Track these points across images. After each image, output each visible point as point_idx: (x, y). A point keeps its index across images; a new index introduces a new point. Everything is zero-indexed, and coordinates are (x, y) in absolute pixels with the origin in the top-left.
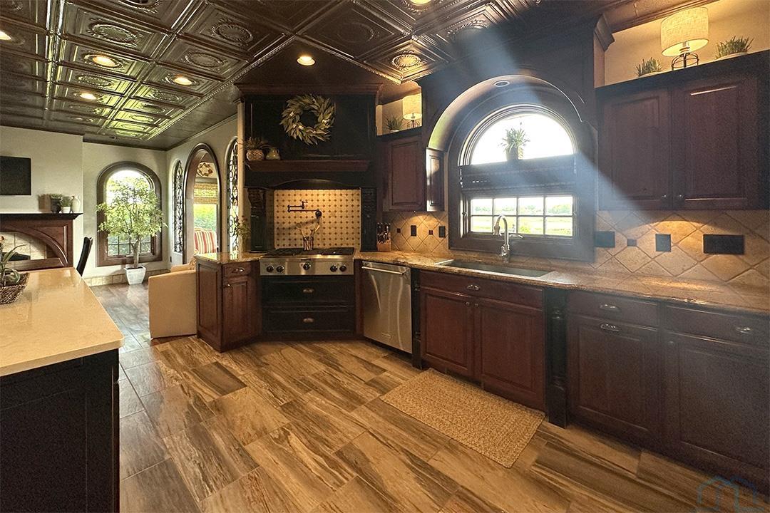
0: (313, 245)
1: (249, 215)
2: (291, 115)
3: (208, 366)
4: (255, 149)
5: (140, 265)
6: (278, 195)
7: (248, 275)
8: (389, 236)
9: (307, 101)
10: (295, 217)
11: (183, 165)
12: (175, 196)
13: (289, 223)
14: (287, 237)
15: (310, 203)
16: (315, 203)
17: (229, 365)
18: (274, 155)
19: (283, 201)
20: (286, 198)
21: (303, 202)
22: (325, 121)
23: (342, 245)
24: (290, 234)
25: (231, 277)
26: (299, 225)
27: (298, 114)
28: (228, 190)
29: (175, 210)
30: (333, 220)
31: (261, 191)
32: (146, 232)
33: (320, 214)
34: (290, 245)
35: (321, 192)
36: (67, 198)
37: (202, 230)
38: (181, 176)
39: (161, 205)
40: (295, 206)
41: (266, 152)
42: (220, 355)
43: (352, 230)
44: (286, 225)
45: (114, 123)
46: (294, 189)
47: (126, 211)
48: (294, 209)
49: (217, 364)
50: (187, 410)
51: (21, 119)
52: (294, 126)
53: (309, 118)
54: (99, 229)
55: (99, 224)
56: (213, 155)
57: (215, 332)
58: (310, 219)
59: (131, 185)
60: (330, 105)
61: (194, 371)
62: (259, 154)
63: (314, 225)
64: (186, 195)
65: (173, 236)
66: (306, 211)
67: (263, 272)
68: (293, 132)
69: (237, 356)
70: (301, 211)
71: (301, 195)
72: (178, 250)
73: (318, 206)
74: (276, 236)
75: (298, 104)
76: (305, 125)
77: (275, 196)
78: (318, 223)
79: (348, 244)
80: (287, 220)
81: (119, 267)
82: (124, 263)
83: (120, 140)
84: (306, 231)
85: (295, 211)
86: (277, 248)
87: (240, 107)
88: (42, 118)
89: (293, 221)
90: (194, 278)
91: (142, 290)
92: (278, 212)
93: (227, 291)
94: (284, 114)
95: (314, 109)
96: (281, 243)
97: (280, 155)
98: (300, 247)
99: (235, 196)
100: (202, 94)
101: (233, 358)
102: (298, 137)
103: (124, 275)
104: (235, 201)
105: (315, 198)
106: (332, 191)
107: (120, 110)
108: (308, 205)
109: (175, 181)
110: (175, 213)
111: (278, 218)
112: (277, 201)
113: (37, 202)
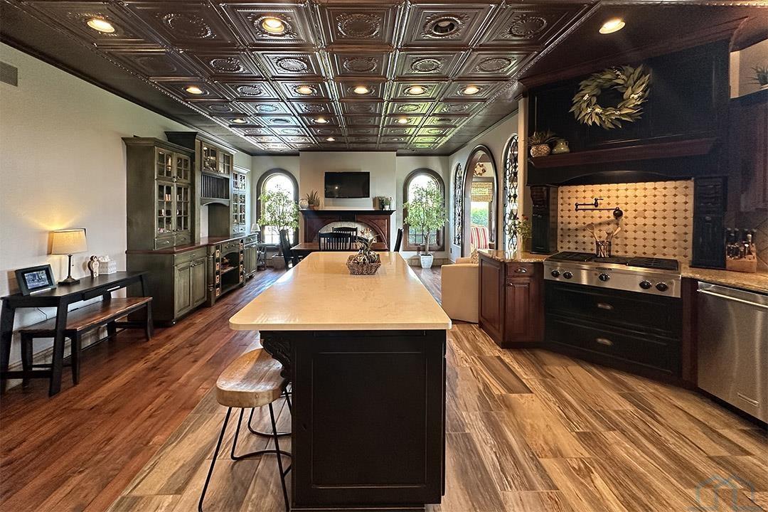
0: (610, 251)
1: (530, 214)
2: (585, 98)
3: (491, 357)
4: (541, 144)
5: (429, 253)
6: (562, 192)
7: (530, 277)
8: (753, 249)
9: (609, 76)
10: (584, 217)
11: (463, 167)
12: (455, 195)
13: (577, 223)
14: (573, 239)
15: (606, 200)
16: (613, 201)
17: (511, 363)
18: (562, 148)
19: (569, 198)
20: (573, 194)
21: (596, 200)
22: (636, 96)
23: (655, 254)
24: (576, 236)
25: (513, 276)
26: (591, 226)
27: (594, 95)
28: (505, 188)
29: (455, 207)
30: (640, 221)
31: (544, 188)
32: (435, 226)
33: (621, 214)
34: (576, 249)
35: (622, 186)
36: (387, 199)
37: (476, 226)
38: (460, 177)
39: (445, 204)
40: (584, 204)
41: (552, 145)
42: (501, 350)
43: (673, 236)
44: (573, 226)
45: (416, 138)
46: (584, 184)
47: (421, 209)
48: (583, 207)
49: (499, 358)
50: (478, 394)
51: (364, 146)
52: (589, 110)
53: (610, 97)
54: (404, 222)
55: (404, 219)
56: (490, 155)
57: (497, 327)
58: (605, 219)
59: (425, 187)
60: (643, 74)
61: (479, 357)
62: (545, 149)
63: (611, 227)
64: (464, 195)
65: (454, 231)
66: (600, 210)
67: (547, 276)
68: (587, 117)
69: (519, 357)
70: (593, 210)
71: (592, 191)
72: (457, 243)
73: (617, 204)
74: (559, 237)
75: (595, 83)
76: (604, 106)
77: (560, 193)
78: (617, 224)
79: (664, 255)
80: (573, 220)
81: (415, 253)
82: (419, 250)
83: (418, 152)
84: (601, 234)
85: (584, 210)
86: (560, 251)
87: (521, 102)
88: (376, 143)
89: (581, 221)
90: (477, 271)
91: (431, 273)
92: (562, 210)
93: (509, 289)
94: (575, 99)
95: (618, 84)
96: (564, 246)
97: (569, 147)
98: (591, 252)
99: (512, 195)
100: (486, 99)
101: (515, 358)
102: (594, 123)
103: (419, 259)
104: (512, 198)
105: (613, 193)
106: (640, 185)
107: (421, 127)
108: (603, 204)
109: (455, 182)
110: (455, 210)
111: (562, 217)
112: (562, 198)
113: (372, 202)
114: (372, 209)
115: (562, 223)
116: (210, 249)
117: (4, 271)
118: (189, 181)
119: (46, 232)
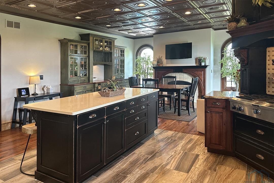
3: (193, 154)
6: (269, 51)
7: (223, 108)
25: (211, 107)
36: (204, 58)
49: (197, 155)
50: (157, 166)
61: (186, 152)
74: (267, 84)
77: (267, 53)
86: (268, 93)
92: (269, 65)
96: (270, 90)
101: (207, 158)
111: (269, 69)
112: (269, 56)
113: (195, 61)
114: (194, 65)
115: (269, 74)
116: (95, 84)
117: (15, 89)
118: (87, 55)
119: (29, 76)
